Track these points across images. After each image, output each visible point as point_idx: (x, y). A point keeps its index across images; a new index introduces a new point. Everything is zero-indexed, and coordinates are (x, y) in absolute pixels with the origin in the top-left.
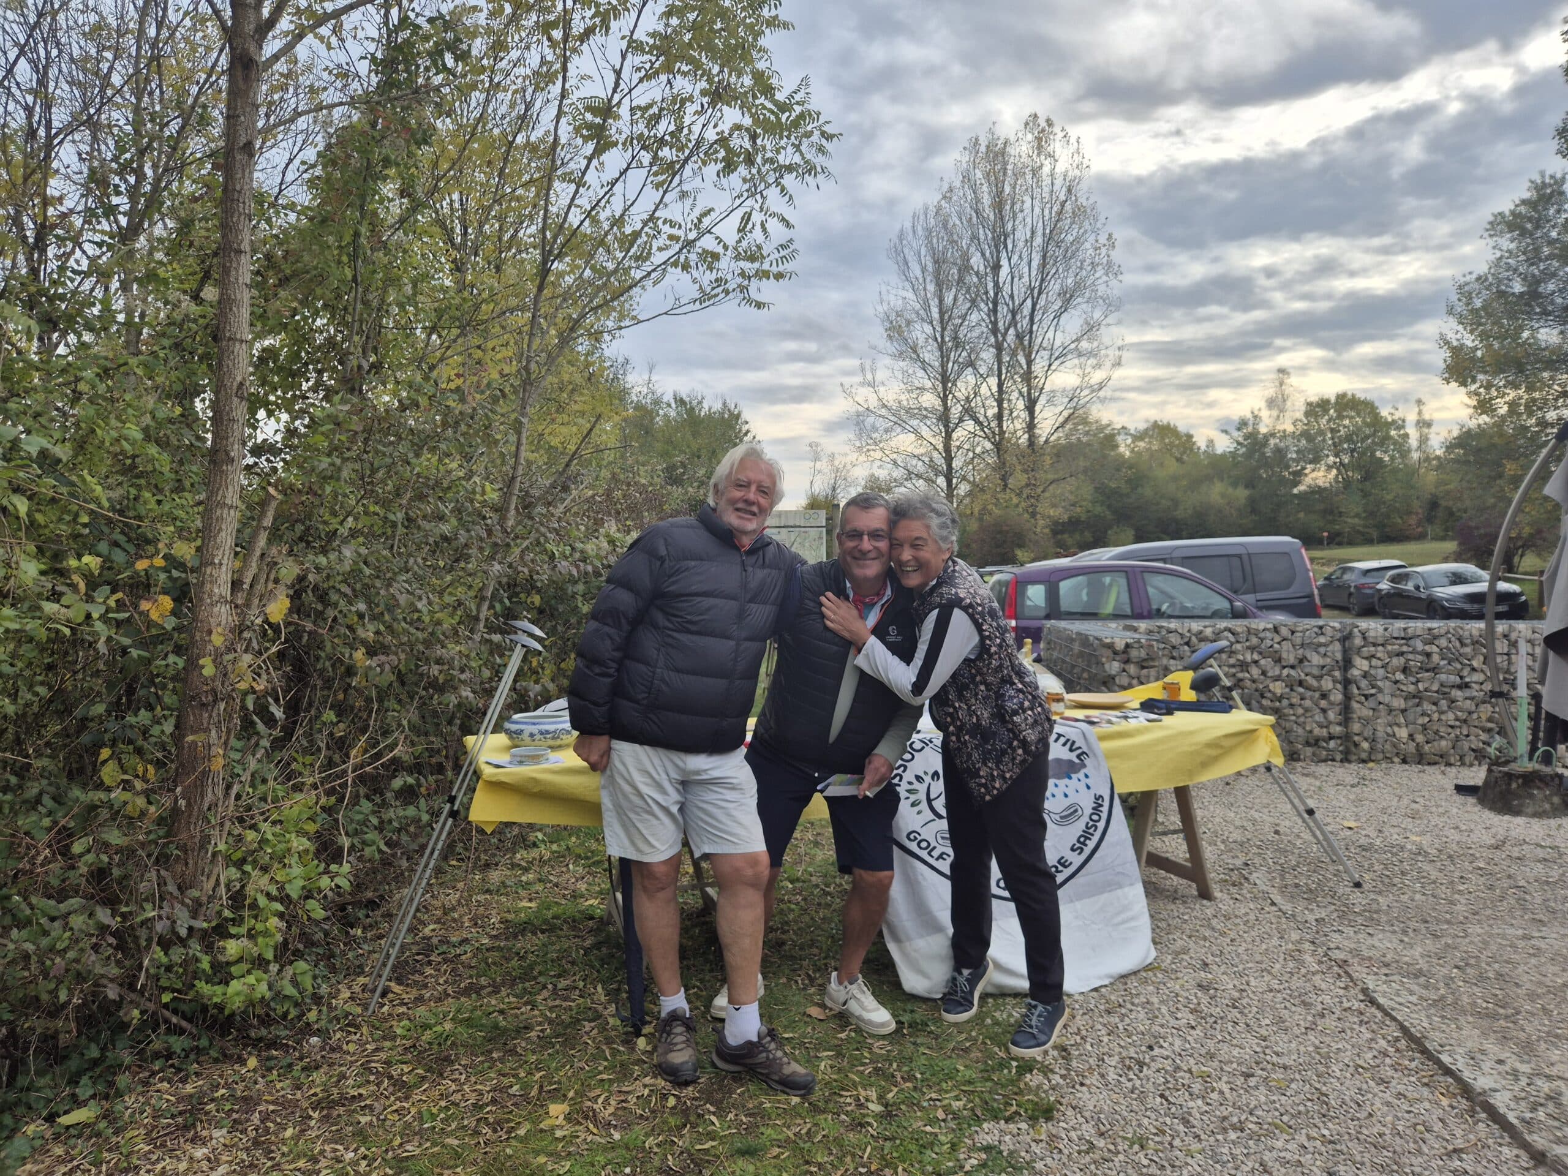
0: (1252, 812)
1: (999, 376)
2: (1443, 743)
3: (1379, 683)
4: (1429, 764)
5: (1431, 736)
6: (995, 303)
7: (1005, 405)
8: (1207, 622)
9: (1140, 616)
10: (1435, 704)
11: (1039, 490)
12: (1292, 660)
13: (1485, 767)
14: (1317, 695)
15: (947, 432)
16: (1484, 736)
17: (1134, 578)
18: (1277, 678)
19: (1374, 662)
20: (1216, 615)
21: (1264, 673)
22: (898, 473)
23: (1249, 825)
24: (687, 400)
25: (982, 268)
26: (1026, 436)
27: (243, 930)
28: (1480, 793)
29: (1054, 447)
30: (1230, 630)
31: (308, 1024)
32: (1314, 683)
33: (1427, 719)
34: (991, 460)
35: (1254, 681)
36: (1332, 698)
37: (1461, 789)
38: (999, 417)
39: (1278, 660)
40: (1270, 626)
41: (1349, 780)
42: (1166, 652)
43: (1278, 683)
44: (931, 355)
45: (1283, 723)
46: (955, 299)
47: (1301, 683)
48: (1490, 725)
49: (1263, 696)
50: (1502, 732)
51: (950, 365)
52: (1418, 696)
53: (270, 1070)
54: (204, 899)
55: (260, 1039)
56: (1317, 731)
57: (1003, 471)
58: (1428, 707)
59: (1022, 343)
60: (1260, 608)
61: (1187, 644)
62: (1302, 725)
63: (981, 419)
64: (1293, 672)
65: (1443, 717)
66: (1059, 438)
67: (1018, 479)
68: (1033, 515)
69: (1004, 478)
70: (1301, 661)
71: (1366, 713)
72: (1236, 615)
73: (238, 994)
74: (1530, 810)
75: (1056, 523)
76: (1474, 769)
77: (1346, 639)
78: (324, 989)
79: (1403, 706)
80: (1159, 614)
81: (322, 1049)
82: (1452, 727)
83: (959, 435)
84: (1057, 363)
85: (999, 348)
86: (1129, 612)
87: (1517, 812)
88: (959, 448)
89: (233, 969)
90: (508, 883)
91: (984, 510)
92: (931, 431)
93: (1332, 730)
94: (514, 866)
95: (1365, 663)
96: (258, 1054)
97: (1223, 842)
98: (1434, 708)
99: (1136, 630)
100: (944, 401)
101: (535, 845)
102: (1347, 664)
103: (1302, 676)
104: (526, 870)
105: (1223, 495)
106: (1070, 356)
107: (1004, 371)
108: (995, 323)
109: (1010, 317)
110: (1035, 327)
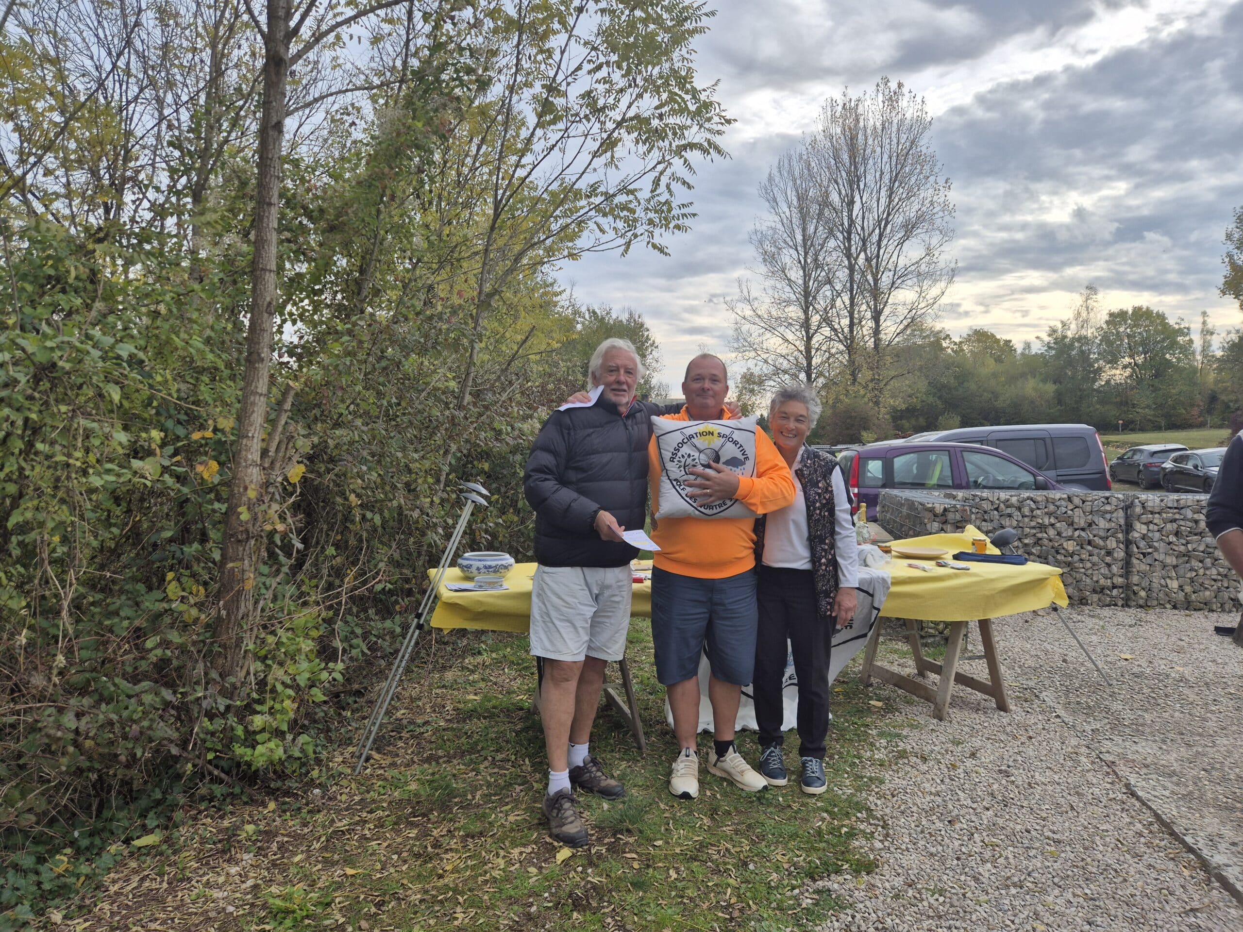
0: (1046, 644)
1: (852, 292)
2: (1207, 593)
3: (1155, 544)
4: (1195, 610)
5: (1196, 588)
6: (849, 233)
7: (856, 316)
8: (1013, 492)
9: (959, 487)
10: (1201, 561)
11: (882, 385)
12: (1082, 524)
14: (1103, 552)
15: (808, 337)
17: (955, 457)
18: (1070, 538)
19: (1151, 527)
20: (1022, 486)
21: (1059, 534)
22: (767, 369)
23: (1042, 655)
24: (598, 311)
25: (839, 205)
26: (873, 340)
27: (265, 708)
29: (895, 348)
30: (1032, 499)
31: (312, 780)
32: (1101, 543)
33: (1194, 574)
34: (845, 359)
35: (1051, 540)
36: (1115, 555)
37: (1219, 630)
38: (851, 325)
39: (1071, 524)
40: (1065, 496)
41: (1128, 621)
42: (979, 515)
43: (1071, 542)
44: (796, 274)
45: (1074, 574)
46: (816, 230)
47: (1089, 543)
49: (1058, 552)
51: (811, 282)
52: (1187, 556)
53: (284, 811)
54: (239, 684)
55: (278, 789)
56: (1102, 582)
57: (853, 368)
58: (1195, 564)
59: (870, 265)
60: (1058, 482)
61: (997, 509)
62: (1090, 576)
63: (837, 326)
64: (1083, 534)
65: (1208, 572)
66: (900, 342)
67: (864, 375)
68: (877, 403)
69: (853, 374)
70: (1090, 525)
71: (1144, 567)
72: (1039, 487)
73: (262, 755)
75: (895, 410)
76: (1232, 615)
77: (1128, 507)
78: (324, 755)
79: (1175, 563)
80: (977, 485)
81: (323, 798)
82: (1215, 580)
83: (816, 340)
84: (899, 281)
85: (852, 269)
86: (950, 483)
88: (817, 350)
89: (258, 737)
90: (459, 681)
91: (837, 400)
92: (795, 336)
93: (1115, 581)
94: (463, 668)
95: (1144, 527)
96: (276, 800)
97: (1020, 667)
98: (1200, 565)
99: (954, 497)
100: (806, 312)
101: (480, 653)
102: (1129, 527)
103: (1091, 536)
104: (472, 672)
105: (1035, 389)
106: (909, 277)
107: (855, 288)
108: (848, 249)
109: (861, 244)
110: (882, 252)
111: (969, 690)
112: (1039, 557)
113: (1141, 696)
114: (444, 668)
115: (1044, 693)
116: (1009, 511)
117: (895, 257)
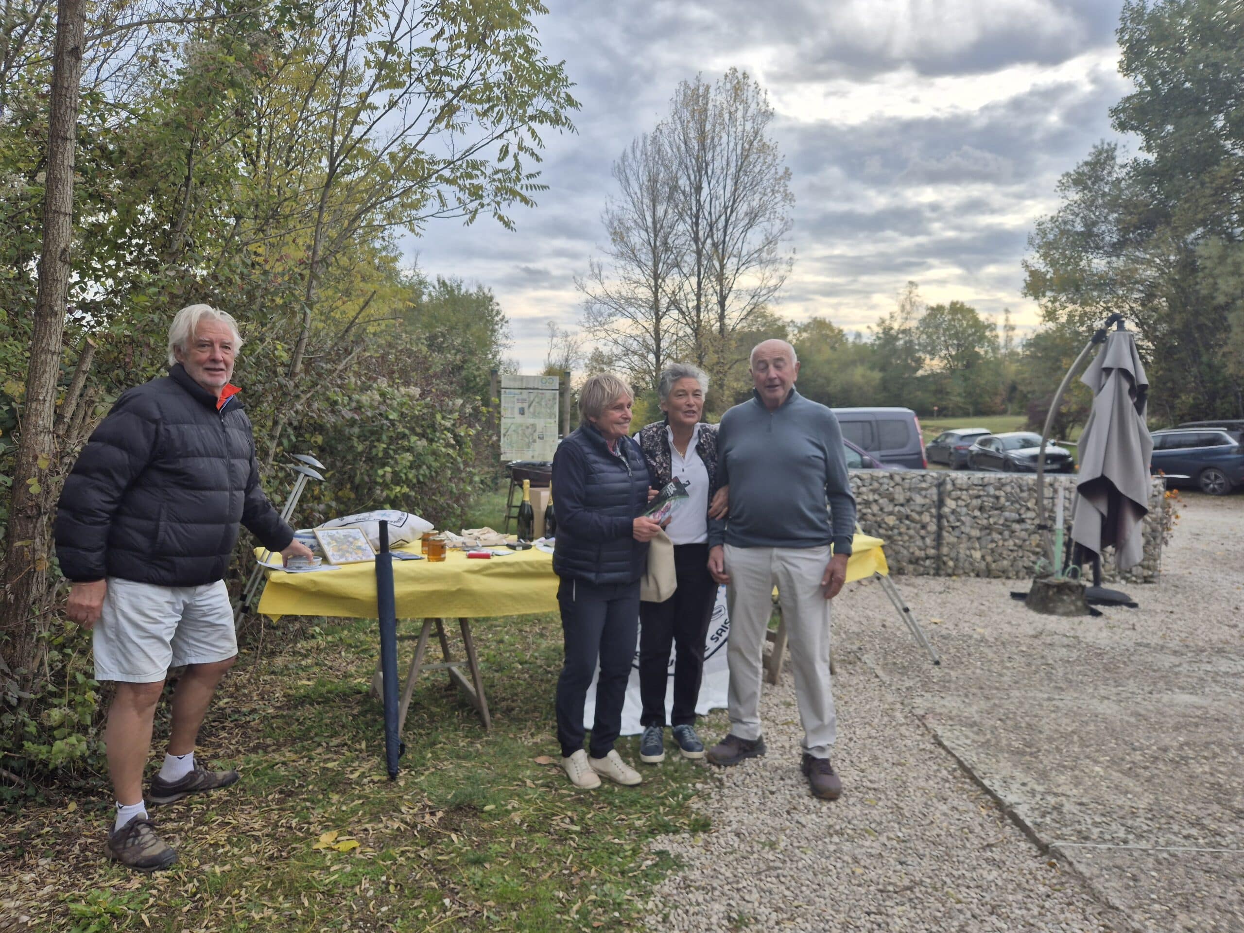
0: (868, 611)
1: (699, 276)
2: (1005, 563)
3: (963, 518)
4: (995, 577)
5: (997, 557)
6: (697, 218)
7: (703, 299)
10: (1001, 533)
11: (726, 368)
12: (902, 500)
13: (1032, 581)
14: (918, 526)
15: (657, 318)
16: (1033, 558)
18: (891, 513)
19: (960, 503)
21: (881, 509)
22: (618, 350)
23: (865, 622)
24: (449, 283)
25: (688, 189)
26: (718, 324)
27: (64, 701)
28: (1028, 598)
29: (739, 333)
30: (859, 477)
32: (917, 517)
33: (994, 545)
34: (692, 342)
35: (874, 515)
36: (929, 528)
37: (1015, 596)
38: (698, 308)
39: (892, 500)
40: (888, 474)
41: (938, 589)
43: (892, 517)
44: (646, 256)
45: (894, 547)
46: (666, 212)
47: (907, 517)
49: (880, 527)
50: (1046, 555)
51: (661, 265)
52: (988, 528)
53: (88, 812)
54: (31, 676)
55: (80, 788)
56: (918, 553)
57: (699, 351)
58: (996, 536)
59: (717, 251)
60: (882, 461)
62: (907, 548)
63: (684, 309)
64: (902, 509)
65: (1006, 544)
66: (743, 327)
67: (710, 357)
68: (723, 385)
69: (702, 357)
70: (908, 501)
71: (953, 540)
72: (865, 465)
73: (61, 752)
74: (1061, 610)
76: (1025, 581)
77: (940, 485)
79: (978, 535)
82: (1012, 551)
83: (665, 322)
84: (743, 268)
85: (699, 253)
87: (1051, 612)
88: (666, 331)
89: (56, 732)
90: (290, 666)
92: (645, 316)
93: (928, 552)
94: (295, 653)
95: (954, 503)
96: (78, 800)
97: (846, 634)
98: (1000, 537)
100: (655, 293)
101: (313, 637)
102: (941, 503)
103: (909, 512)
104: (305, 656)
105: (863, 376)
106: (753, 263)
107: (702, 272)
108: (696, 233)
109: (708, 229)
110: (727, 238)
112: (864, 530)
113: (948, 656)
114: (273, 654)
115: (865, 656)
117: (739, 244)
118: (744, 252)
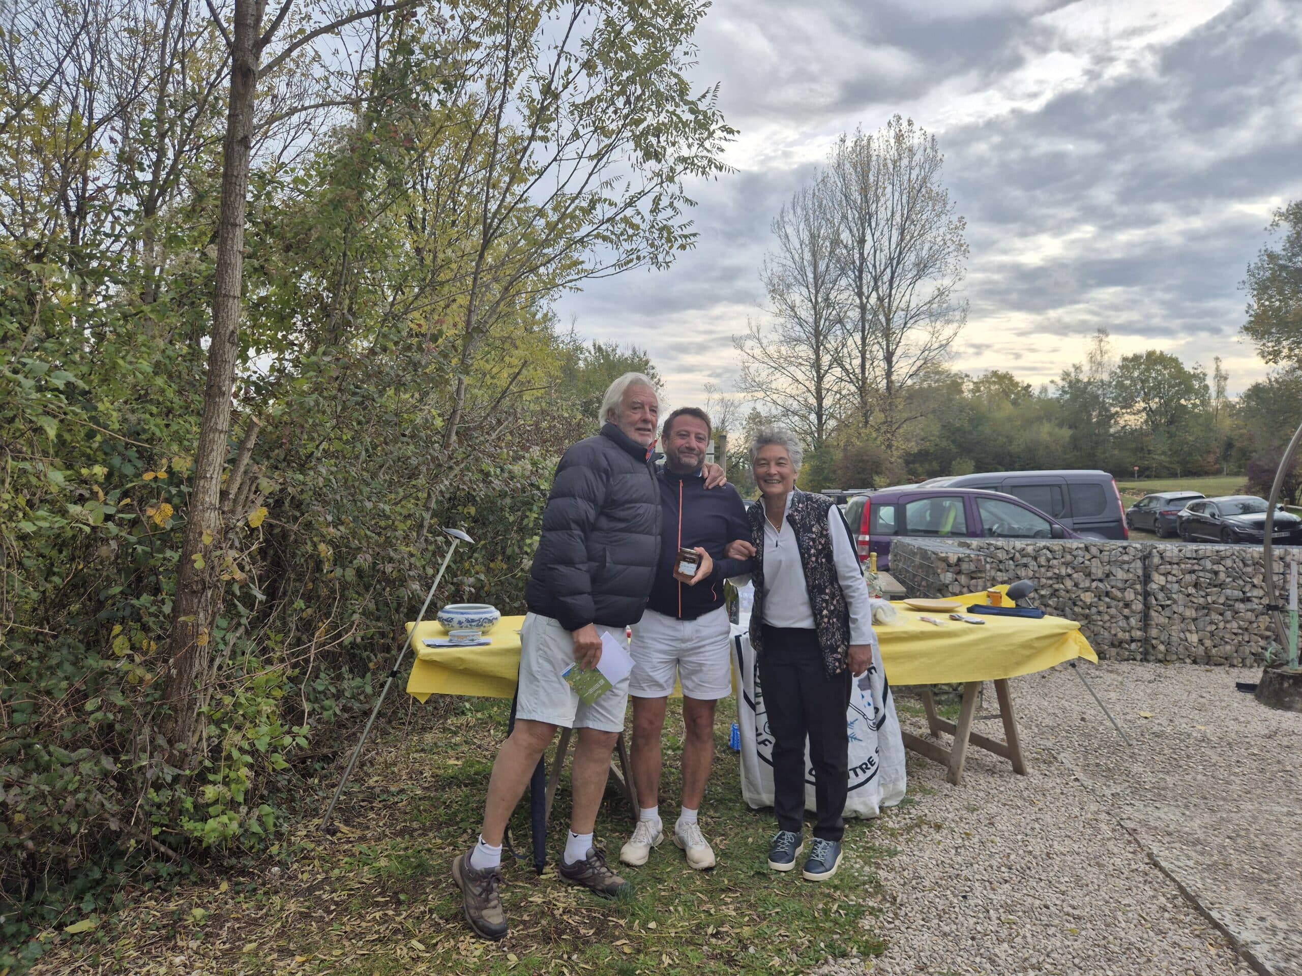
0: (1063, 702)
1: (863, 331)
2: (1228, 647)
3: (1174, 596)
4: (1216, 665)
5: (1217, 642)
6: (861, 271)
7: (868, 356)
8: (1029, 541)
9: (973, 535)
10: (1221, 614)
11: (895, 426)
12: (1100, 574)
13: (1262, 669)
14: (1121, 604)
15: (818, 377)
16: (1262, 643)
17: (969, 503)
18: (1087, 590)
19: (1170, 578)
20: (1038, 535)
21: (1076, 585)
23: (1060, 713)
24: (604, 347)
25: (850, 242)
26: (885, 382)
27: (219, 777)
28: (1257, 691)
29: (908, 390)
30: (1048, 549)
31: (271, 856)
32: (1119, 594)
33: (1214, 627)
34: (857, 400)
35: (1068, 592)
36: (1134, 607)
37: (1241, 687)
38: (863, 365)
39: (1088, 575)
40: (1082, 545)
41: (1148, 676)
42: (994, 565)
43: (1088, 594)
44: (806, 313)
45: (1092, 627)
46: (828, 266)
47: (1107, 594)
48: (1268, 633)
49: (1075, 604)
50: (1278, 640)
51: (822, 321)
52: (1206, 607)
53: (238, 893)
54: (190, 751)
55: (232, 868)
56: (1121, 635)
57: (865, 410)
58: (1215, 617)
59: (882, 305)
60: (1075, 530)
61: (1012, 559)
62: (1109, 630)
63: (848, 367)
64: (1100, 585)
65: (1228, 626)
66: (913, 384)
67: (876, 418)
68: (889, 447)
69: (866, 416)
70: (1108, 576)
71: (1163, 620)
72: (1055, 535)
73: (213, 830)
74: (1299, 706)
75: (908, 454)
76: (1254, 671)
77: (1146, 558)
78: (285, 828)
79: (1194, 615)
80: (991, 533)
81: (282, 877)
82: (1235, 634)
84: (911, 322)
85: (863, 307)
86: (964, 530)
87: (1288, 708)
88: (828, 390)
89: (210, 809)
90: (440, 744)
91: (849, 443)
92: (805, 374)
93: (1133, 634)
94: (445, 730)
95: (1163, 578)
96: (229, 880)
97: (1037, 726)
98: (1221, 618)
99: (968, 546)
100: (816, 351)
101: (463, 713)
102: (1147, 579)
103: (1109, 588)
104: (455, 733)
105: (1050, 434)
106: (922, 316)
107: (867, 327)
108: (860, 287)
109: (872, 284)
110: (893, 292)
111: (984, 751)
112: (1056, 609)
113: (1162, 758)
114: (424, 729)
115: (1062, 755)
116: (1025, 560)
117: (907, 297)
118: (913, 305)
